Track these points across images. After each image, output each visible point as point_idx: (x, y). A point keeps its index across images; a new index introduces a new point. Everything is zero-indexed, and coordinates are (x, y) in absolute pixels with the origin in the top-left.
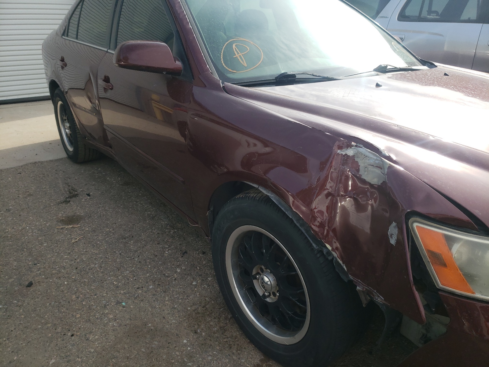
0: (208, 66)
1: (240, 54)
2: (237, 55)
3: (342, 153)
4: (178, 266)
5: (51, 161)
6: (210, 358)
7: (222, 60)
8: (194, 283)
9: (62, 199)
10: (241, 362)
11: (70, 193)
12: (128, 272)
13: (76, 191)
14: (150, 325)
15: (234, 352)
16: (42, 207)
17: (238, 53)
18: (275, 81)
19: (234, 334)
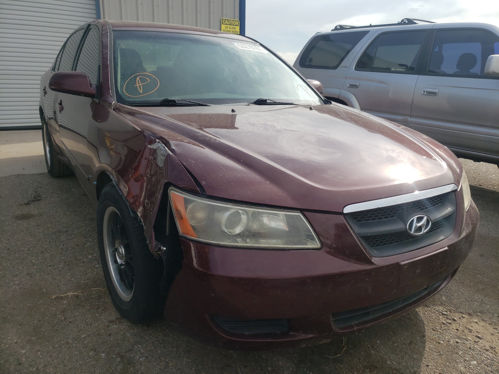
0: (110, 91)
1: (141, 84)
2: (138, 85)
3: (151, 147)
4: (91, 254)
5: (33, 174)
6: (78, 314)
7: (124, 87)
8: (97, 266)
9: (26, 201)
10: (100, 318)
11: (35, 198)
12: (48, 255)
13: (40, 197)
14: (44, 290)
15: (100, 311)
16: (5, 207)
17: (139, 83)
18: (159, 104)
19: (107, 301)
